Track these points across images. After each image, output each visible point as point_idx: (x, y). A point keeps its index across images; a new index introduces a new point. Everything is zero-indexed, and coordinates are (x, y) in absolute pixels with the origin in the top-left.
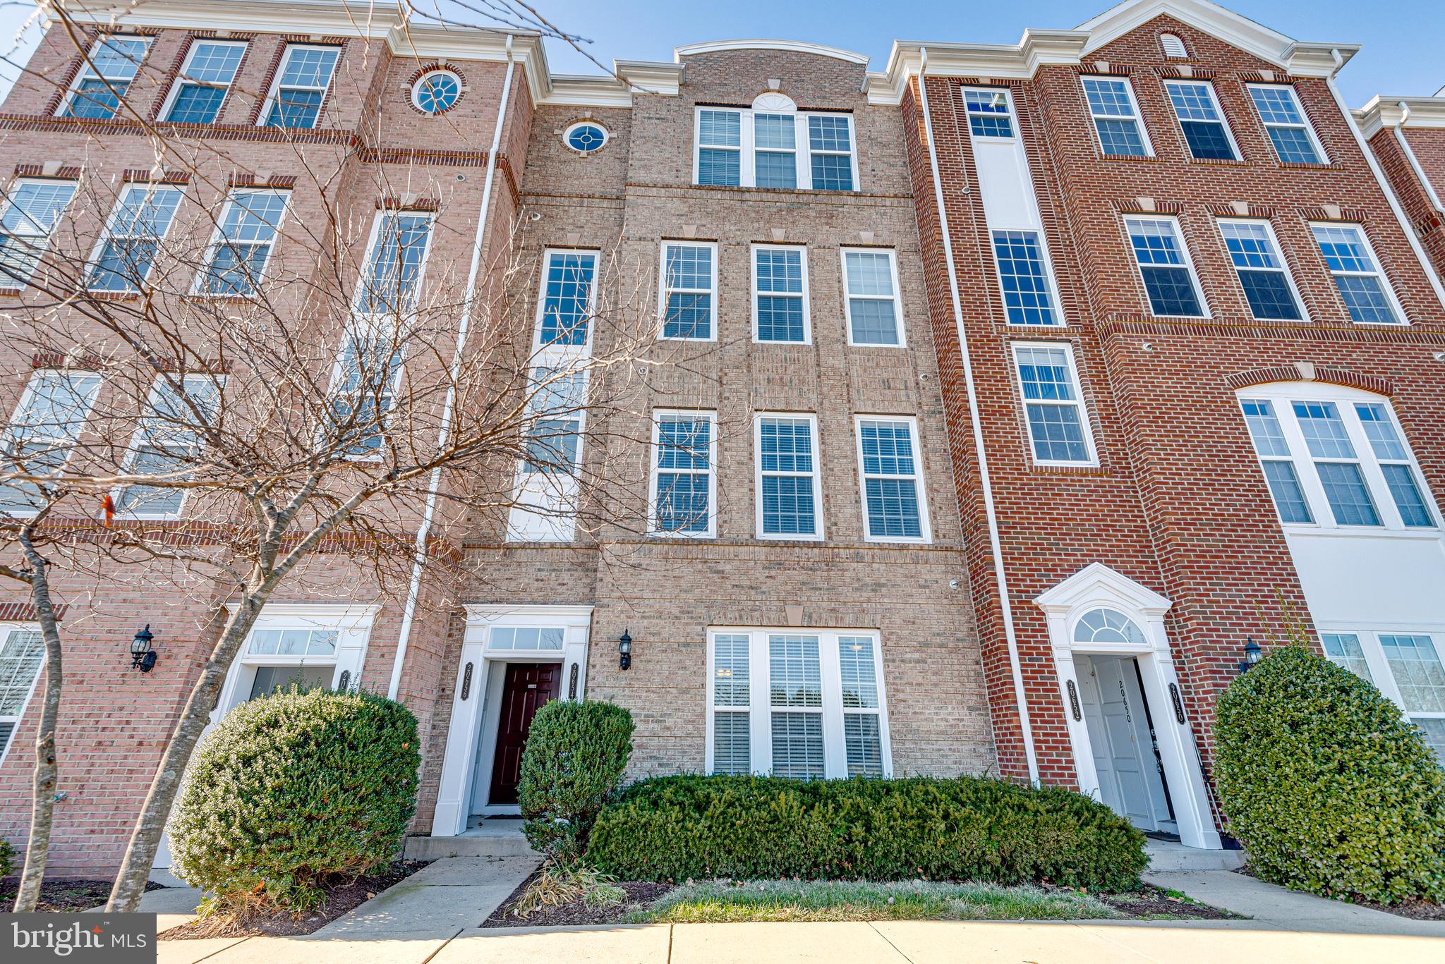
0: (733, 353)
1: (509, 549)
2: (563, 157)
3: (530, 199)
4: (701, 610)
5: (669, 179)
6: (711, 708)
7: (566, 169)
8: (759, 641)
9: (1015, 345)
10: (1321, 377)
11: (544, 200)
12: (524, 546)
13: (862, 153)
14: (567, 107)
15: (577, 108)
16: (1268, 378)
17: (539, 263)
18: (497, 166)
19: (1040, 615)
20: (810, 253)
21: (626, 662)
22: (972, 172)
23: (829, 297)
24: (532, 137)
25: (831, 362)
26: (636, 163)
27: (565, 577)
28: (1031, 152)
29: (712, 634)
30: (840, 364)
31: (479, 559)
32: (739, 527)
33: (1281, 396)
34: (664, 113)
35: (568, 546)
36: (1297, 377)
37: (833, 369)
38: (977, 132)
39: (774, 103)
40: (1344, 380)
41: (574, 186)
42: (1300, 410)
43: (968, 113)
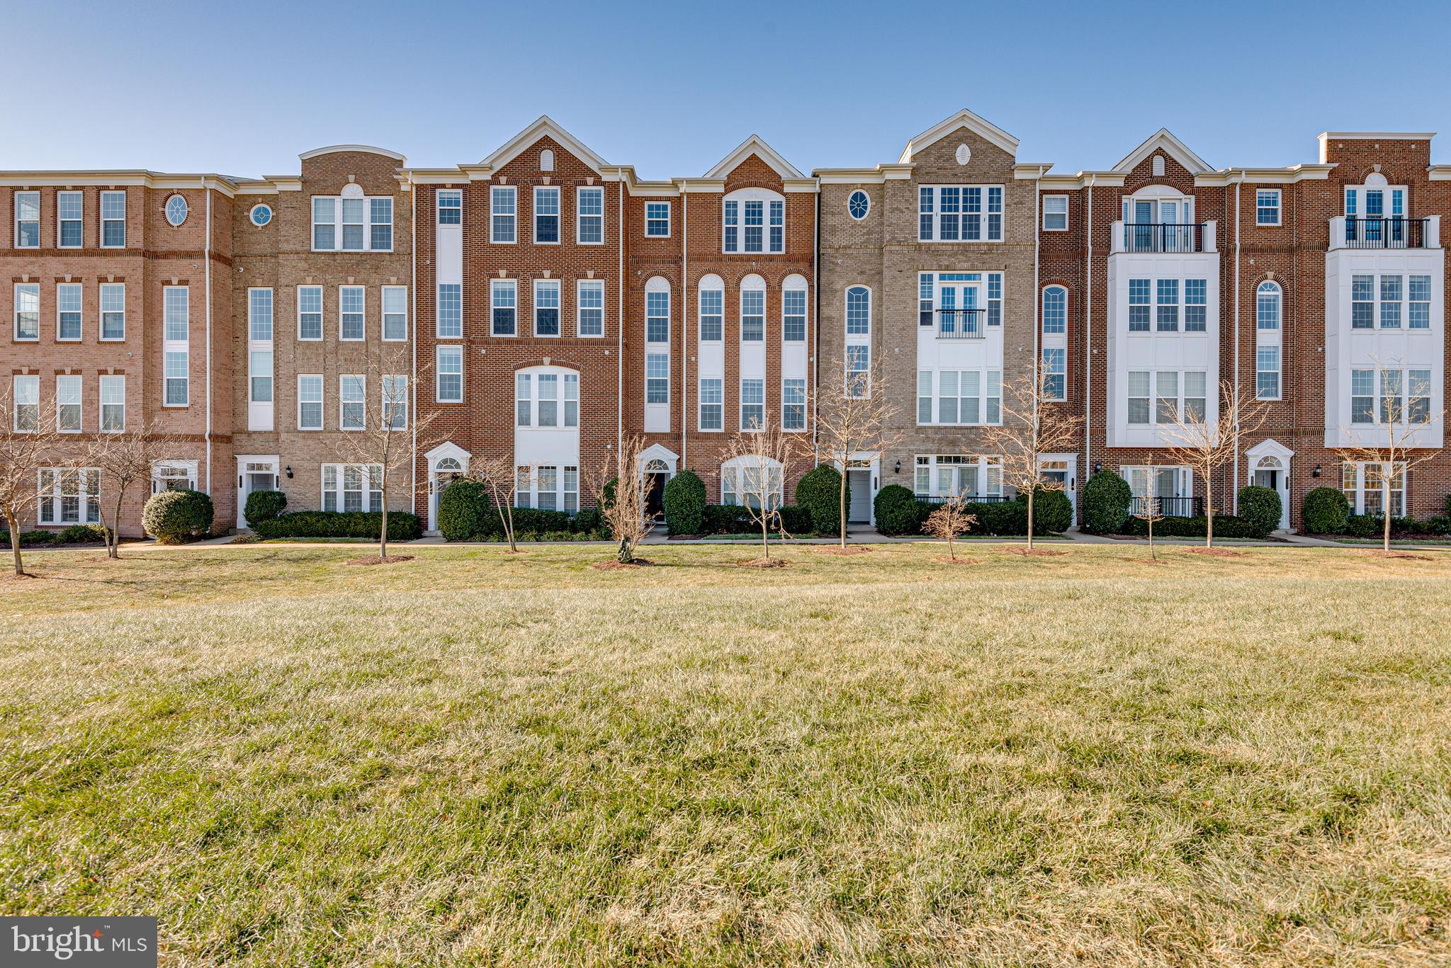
0: (330, 346)
1: (249, 434)
2: (250, 230)
3: (237, 259)
4: (318, 458)
5: (299, 248)
6: (323, 491)
7: (253, 238)
8: (340, 468)
9: (439, 347)
10: (552, 363)
11: (244, 259)
12: (255, 432)
13: (396, 226)
14: (249, 196)
15: (254, 196)
16: (529, 364)
17: (246, 297)
18: (210, 258)
19: (426, 461)
20: (366, 290)
21: (291, 476)
22: (433, 251)
23: (374, 315)
24: (234, 218)
25: (373, 349)
26: (282, 239)
27: (272, 444)
28: (465, 235)
29: (323, 466)
30: (377, 351)
31: (238, 436)
32: (333, 424)
33: (534, 372)
34: (294, 204)
35: (271, 432)
36: (542, 363)
37: (374, 353)
38: (442, 221)
39: (353, 190)
40: (561, 364)
41: (257, 249)
42: (541, 377)
43: (438, 208)
